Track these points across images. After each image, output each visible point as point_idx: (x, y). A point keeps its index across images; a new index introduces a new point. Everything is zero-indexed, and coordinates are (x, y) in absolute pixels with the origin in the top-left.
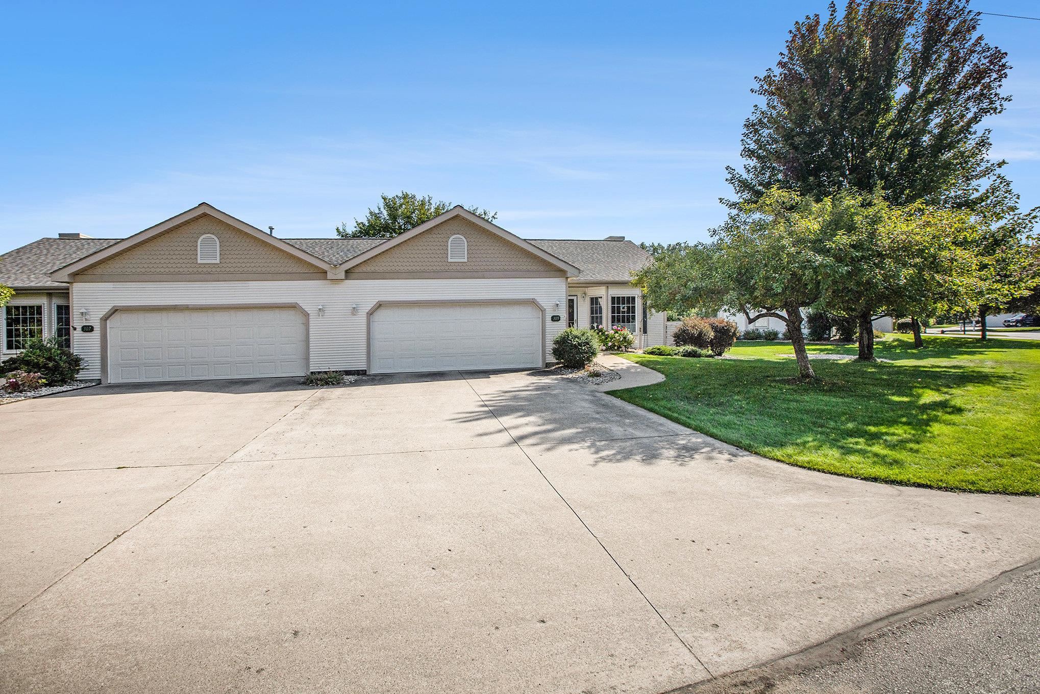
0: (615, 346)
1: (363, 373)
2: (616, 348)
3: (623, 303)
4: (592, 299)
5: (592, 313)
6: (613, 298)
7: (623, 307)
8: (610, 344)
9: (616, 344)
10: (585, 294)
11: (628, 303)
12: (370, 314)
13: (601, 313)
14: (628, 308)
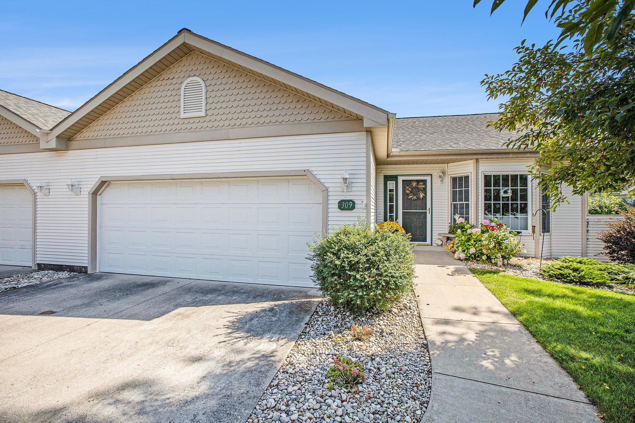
0: (482, 254)
1: (82, 270)
2: (484, 258)
3: (506, 185)
4: (454, 179)
5: (454, 199)
6: (487, 179)
7: (505, 192)
8: (472, 250)
9: (484, 251)
10: (444, 173)
11: (515, 184)
12: (95, 193)
13: (467, 199)
14: (514, 192)
